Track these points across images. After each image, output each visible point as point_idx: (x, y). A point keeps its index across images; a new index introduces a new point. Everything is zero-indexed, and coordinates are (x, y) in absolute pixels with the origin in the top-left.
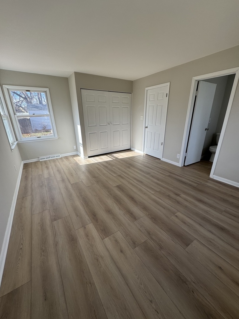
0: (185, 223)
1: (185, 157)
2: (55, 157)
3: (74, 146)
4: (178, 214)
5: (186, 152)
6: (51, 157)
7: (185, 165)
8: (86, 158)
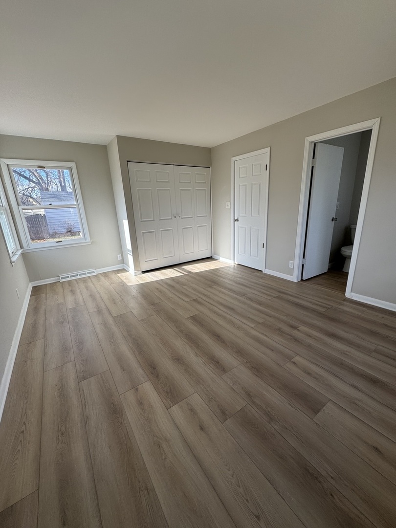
0: (309, 374)
1: (303, 265)
2: (86, 274)
3: (118, 255)
4: (297, 359)
5: (304, 258)
6: (80, 275)
7: (304, 279)
8: (139, 274)
